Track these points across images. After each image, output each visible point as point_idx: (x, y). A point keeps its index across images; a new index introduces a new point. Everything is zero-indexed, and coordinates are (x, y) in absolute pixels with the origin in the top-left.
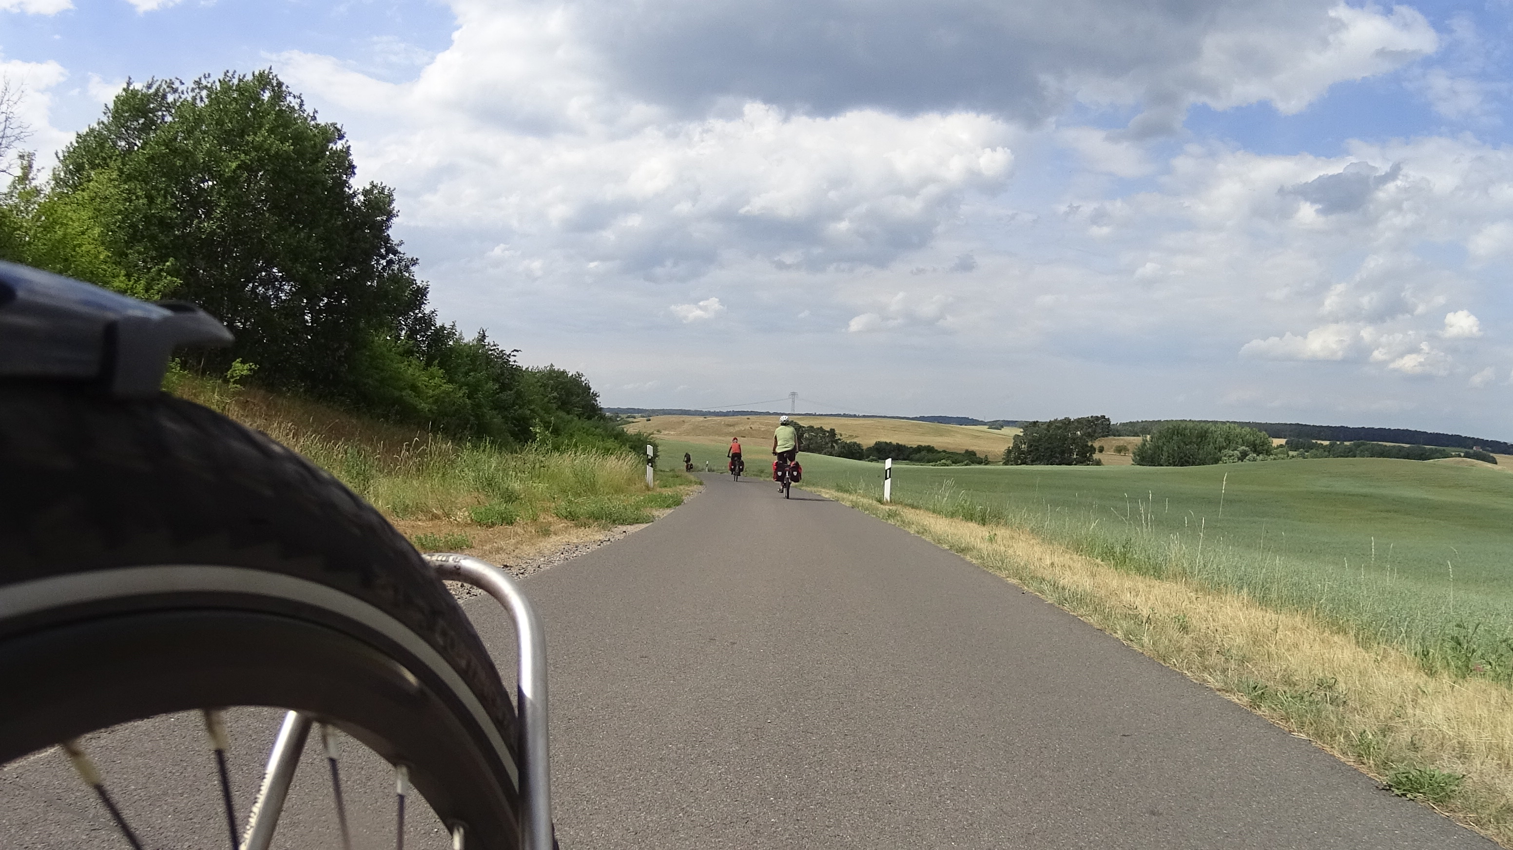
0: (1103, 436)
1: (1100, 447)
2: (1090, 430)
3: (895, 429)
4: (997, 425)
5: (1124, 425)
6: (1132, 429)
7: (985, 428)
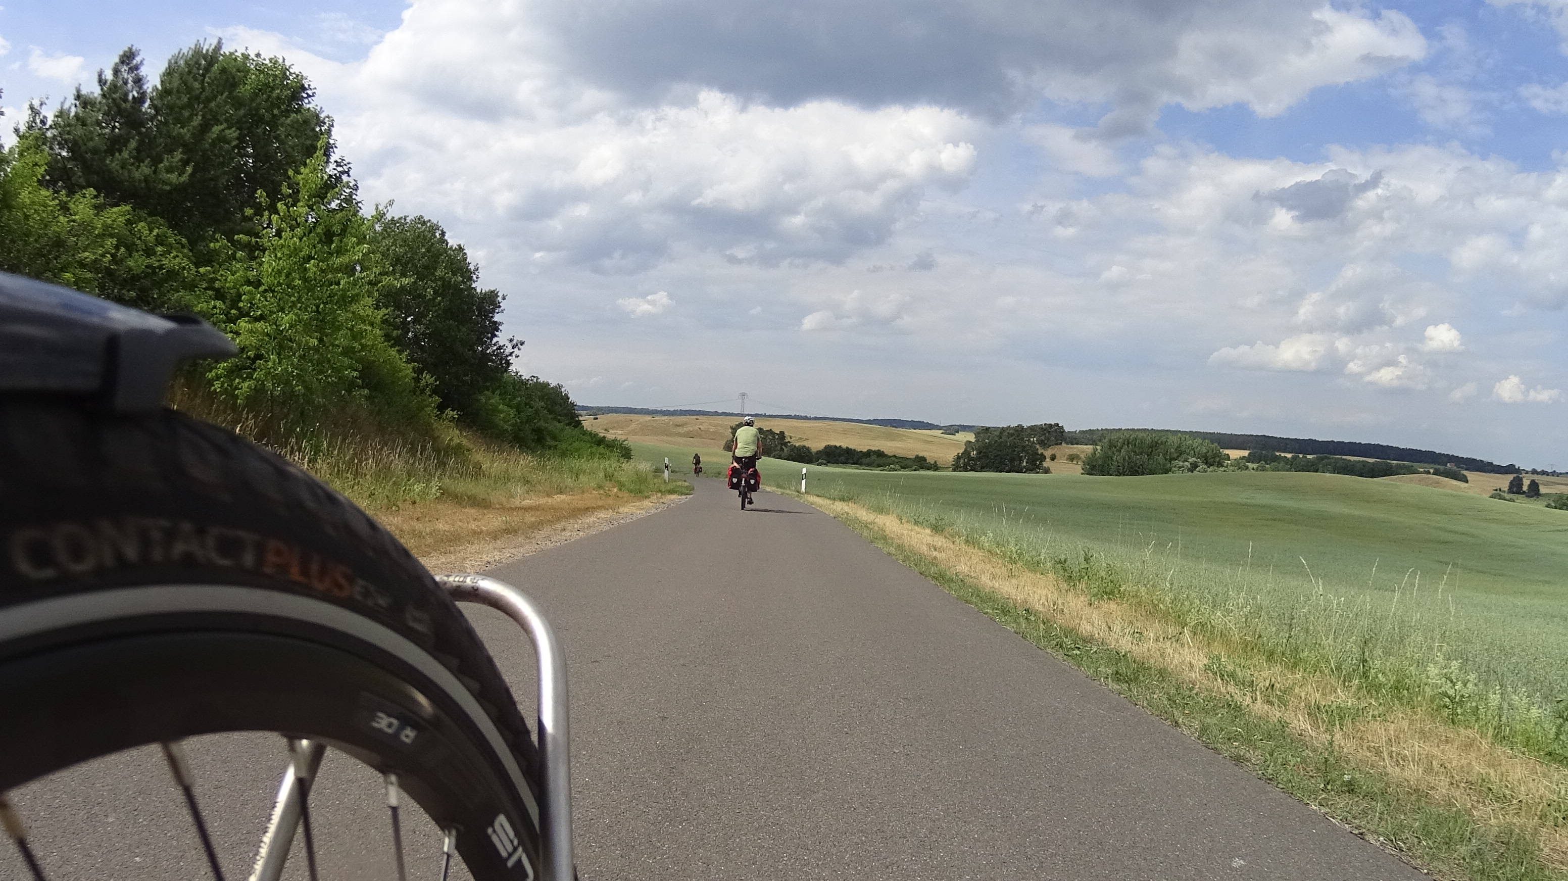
0: (1056, 444)
1: (1052, 455)
2: (1043, 438)
3: (845, 432)
4: (952, 430)
5: (1082, 432)
6: (1089, 437)
7: (938, 433)
